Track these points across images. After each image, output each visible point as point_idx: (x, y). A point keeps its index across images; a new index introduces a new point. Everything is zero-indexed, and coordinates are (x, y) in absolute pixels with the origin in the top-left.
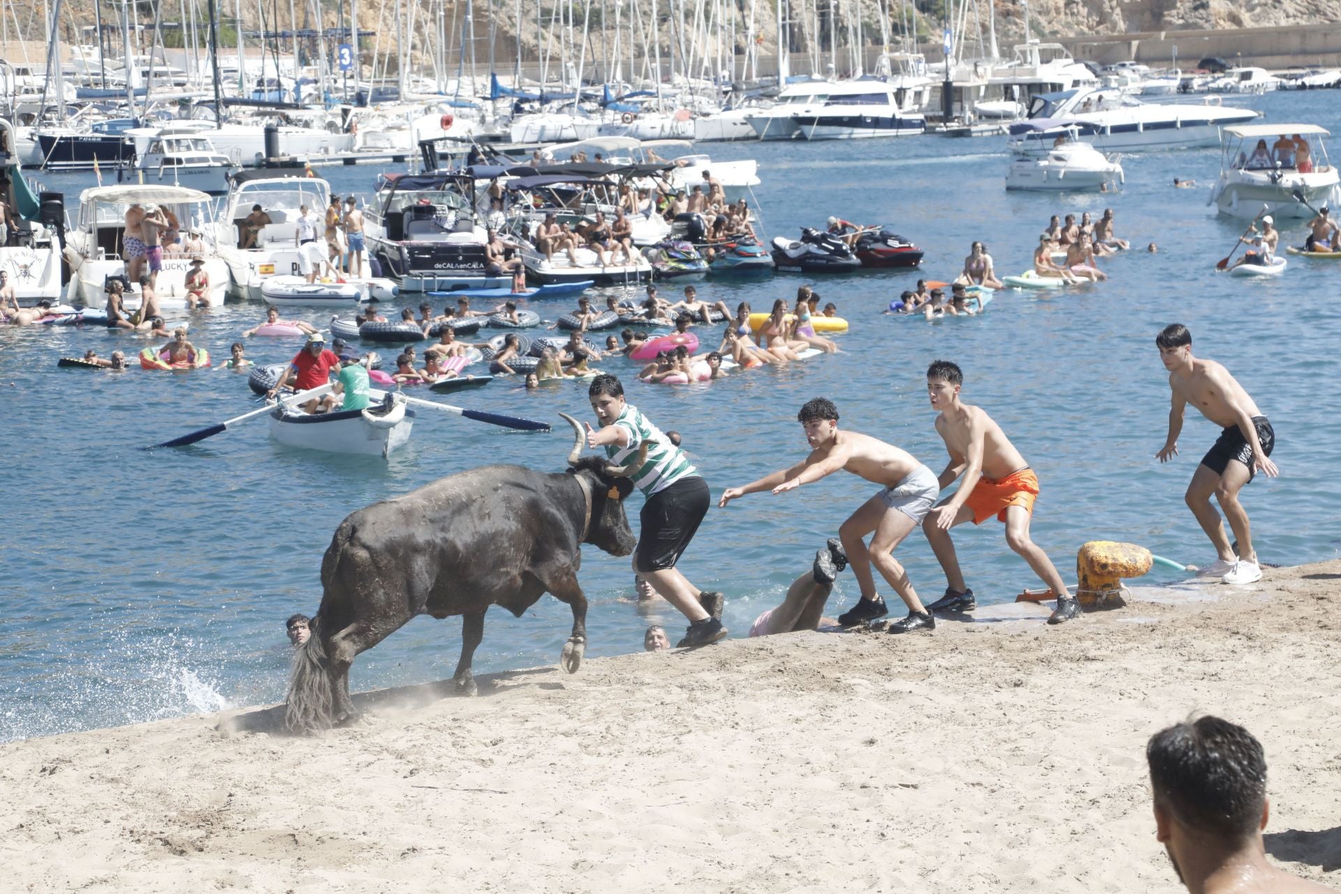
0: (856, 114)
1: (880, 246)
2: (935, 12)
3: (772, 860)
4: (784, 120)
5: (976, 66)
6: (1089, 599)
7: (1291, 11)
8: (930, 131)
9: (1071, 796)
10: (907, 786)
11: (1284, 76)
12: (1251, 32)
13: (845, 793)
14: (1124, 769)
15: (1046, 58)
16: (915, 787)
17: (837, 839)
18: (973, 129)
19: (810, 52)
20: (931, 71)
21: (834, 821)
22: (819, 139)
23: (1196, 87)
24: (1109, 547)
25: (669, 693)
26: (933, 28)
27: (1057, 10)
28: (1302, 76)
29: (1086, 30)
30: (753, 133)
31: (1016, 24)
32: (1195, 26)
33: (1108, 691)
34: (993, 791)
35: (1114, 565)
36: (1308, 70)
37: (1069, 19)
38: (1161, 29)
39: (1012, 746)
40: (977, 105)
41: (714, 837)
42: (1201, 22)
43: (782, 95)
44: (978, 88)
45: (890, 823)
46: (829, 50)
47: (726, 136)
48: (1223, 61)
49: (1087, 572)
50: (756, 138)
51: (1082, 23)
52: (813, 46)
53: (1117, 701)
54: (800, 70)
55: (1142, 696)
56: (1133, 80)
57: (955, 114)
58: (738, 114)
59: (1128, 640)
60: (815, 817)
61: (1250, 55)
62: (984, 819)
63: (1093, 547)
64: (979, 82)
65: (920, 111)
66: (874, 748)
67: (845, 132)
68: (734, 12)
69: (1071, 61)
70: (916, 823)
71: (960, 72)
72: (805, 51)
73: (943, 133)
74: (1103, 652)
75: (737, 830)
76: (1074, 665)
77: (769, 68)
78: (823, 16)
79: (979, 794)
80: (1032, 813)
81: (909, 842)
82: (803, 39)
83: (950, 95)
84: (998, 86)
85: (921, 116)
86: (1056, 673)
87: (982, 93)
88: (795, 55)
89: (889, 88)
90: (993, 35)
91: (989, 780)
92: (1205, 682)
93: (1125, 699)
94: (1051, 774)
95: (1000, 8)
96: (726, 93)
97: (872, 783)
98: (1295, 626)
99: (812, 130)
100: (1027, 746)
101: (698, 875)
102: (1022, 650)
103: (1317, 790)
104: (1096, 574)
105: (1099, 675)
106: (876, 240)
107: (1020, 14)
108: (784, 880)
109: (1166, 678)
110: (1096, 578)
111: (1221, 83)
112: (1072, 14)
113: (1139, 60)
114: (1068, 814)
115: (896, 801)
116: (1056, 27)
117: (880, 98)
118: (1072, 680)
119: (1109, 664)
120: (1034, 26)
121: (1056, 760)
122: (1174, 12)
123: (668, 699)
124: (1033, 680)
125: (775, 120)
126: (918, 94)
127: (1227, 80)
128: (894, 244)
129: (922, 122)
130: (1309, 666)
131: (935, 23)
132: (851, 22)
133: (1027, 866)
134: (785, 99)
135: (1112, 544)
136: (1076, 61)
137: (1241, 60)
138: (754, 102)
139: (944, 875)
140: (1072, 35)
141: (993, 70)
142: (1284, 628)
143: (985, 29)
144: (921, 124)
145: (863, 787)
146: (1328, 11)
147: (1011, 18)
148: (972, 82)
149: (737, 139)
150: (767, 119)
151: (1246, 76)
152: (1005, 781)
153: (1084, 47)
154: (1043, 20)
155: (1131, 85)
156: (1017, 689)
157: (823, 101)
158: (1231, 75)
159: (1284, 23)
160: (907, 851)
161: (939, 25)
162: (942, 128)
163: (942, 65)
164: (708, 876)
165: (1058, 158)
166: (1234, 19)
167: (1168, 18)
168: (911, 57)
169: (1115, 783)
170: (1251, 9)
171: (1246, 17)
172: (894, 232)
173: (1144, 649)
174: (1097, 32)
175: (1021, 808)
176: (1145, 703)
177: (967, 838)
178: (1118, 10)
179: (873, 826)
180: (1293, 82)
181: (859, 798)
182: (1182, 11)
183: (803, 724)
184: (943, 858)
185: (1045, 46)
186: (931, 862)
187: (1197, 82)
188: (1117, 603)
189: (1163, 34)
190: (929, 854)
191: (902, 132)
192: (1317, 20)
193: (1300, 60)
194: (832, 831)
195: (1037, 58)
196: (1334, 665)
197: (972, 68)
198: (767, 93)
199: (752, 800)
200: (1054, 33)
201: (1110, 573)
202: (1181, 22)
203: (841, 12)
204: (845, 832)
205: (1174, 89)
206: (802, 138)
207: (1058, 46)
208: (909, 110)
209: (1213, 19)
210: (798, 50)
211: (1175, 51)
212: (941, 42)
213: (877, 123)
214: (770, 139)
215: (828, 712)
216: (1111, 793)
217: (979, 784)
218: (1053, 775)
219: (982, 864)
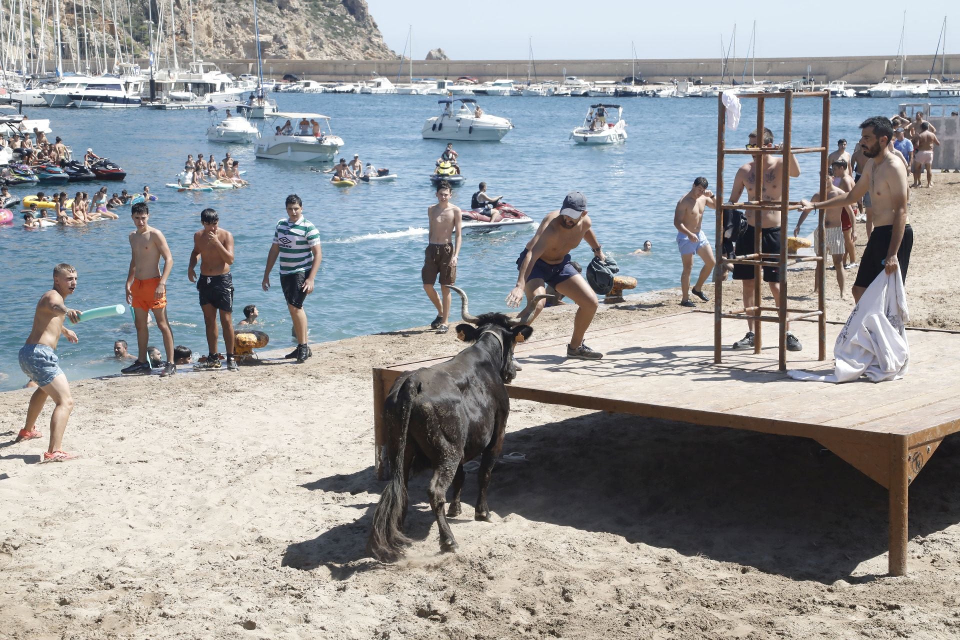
0: (105, 95)
1: (103, 168)
2: (144, 41)
3: (67, 505)
4: (63, 96)
5: (169, 72)
7: (329, 53)
8: (143, 106)
9: (228, 463)
10: (142, 462)
11: (326, 86)
12: (308, 62)
13: (108, 467)
14: (255, 448)
15: (207, 70)
16: (146, 462)
17: (104, 492)
18: (167, 105)
19: (74, 59)
20: (143, 73)
21: (102, 482)
22: (83, 108)
23: (282, 89)
25: (7, 416)
26: (143, 50)
27: (209, 44)
28: (335, 86)
29: (225, 56)
30: (46, 103)
31: (188, 50)
32: (281, 57)
33: (247, 407)
34: (188, 462)
35: (249, 342)
36: (337, 83)
37: (216, 49)
38: (263, 58)
39: (197, 438)
40: (170, 93)
41: (34, 494)
42: (284, 55)
43: (62, 82)
44: (171, 84)
45: (133, 482)
46: (85, 59)
47: (29, 103)
48: (296, 77)
50: (47, 106)
51: (223, 52)
52: (75, 56)
53: (251, 413)
54: (68, 69)
55: (264, 410)
56: (251, 84)
57: (156, 97)
58: (37, 92)
59: (256, 380)
60: (91, 481)
61: (309, 74)
62: (183, 477)
64: (171, 81)
65: (138, 95)
66: (124, 441)
67: (99, 105)
68: (29, 34)
69: (220, 72)
70: (147, 481)
71: (159, 76)
72: (71, 58)
73: (149, 106)
74: (244, 387)
75: (48, 489)
76: (229, 394)
77: (52, 68)
78: (81, 40)
79: (180, 464)
80: (208, 473)
81: (143, 491)
82: (69, 52)
83: (155, 87)
84: (182, 83)
85: (139, 98)
86: (220, 399)
87: (173, 88)
88: (65, 60)
89: (121, 81)
90: (175, 55)
91: (185, 457)
92: (295, 401)
93: (255, 411)
94: (218, 452)
95: (179, 42)
96: (28, 80)
97: (123, 461)
98: (339, 371)
99: (80, 103)
100: (206, 438)
101: (26, 515)
102: (202, 387)
103: (349, 454)
104: (240, 346)
105: (242, 399)
106: (101, 165)
107: (190, 45)
108: (74, 515)
109: (276, 399)
110: (240, 349)
111: (295, 88)
112: (218, 47)
113: (253, 73)
114: (227, 472)
115: (136, 470)
116: (209, 53)
117: (117, 87)
118: (228, 402)
119: (247, 393)
120: (197, 52)
121: (221, 445)
122: (270, 49)
123: (6, 419)
124: (208, 403)
125: (58, 96)
126: (136, 86)
127: (297, 86)
128: (110, 167)
129: (140, 101)
130: (346, 392)
131: (144, 47)
132: (96, 44)
133: (206, 500)
134: (63, 85)
136: (222, 73)
137: (304, 76)
138: (44, 86)
139: (162, 508)
140: (218, 58)
141: (177, 75)
142: (333, 373)
143: (171, 52)
144: (139, 102)
145: (118, 463)
146: (347, 54)
147: (185, 47)
148: (167, 81)
149: (36, 106)
150: (54, 95)
151: (307, 85)
152: (194, 457)
153: (224, 65)
154: (202, 49)
155: (249, 86)
156: (200, 408)
157: (85, 87)
158: (299, 84)
159: (325, 58)
160: (142, 496)
161: (146, 49)
162: (149, 104)
163: (149, 70)
164: (31, 515)
165: (225, 125)
166: (300, 55)
167: (267, 52)
168: (132, 66)
169: (251, 455)
170: (309, 50)
171: (306, 54)
172: (112, 161)
173: (264, 385)
174: (231, 57)
175: (203, 470)
176: (265, 413)
177: (174, 487)
178: (241, 47)
179: (123, 483)
180: (330, 89)
181: (115, 469)
182: (274, 49)
183: (84, 431)
184: (161, 499)
185: (206, 64)
186: (155, 501)
187: (282, 87)
189: (265, 61)
190: (154, 497)
191: (129, 105)
192: (341, 58)
193: (334, 78)
194: (101, 487)
195: (201, 70)
196: (358, 390)
197: (167, 73)
198: (51, 81)
199: (55, 473)
200: (208, 56)
201: (247, 346)
202: (274, 54)
203: (91, 38)
204: (108, 488)
205: (271, 89)
206: (74, 107)
207: (213, 64)
208: (130, 94)
209: (289, 54)
210: (67, 58)
211: (271, 70)
212: (148, 58)
213: (116, 100)
214: (55, 106)
215: (97, 424)
216: (249, 460)
217: (180, 459)
218: (219, 452)
219: (182, 501)
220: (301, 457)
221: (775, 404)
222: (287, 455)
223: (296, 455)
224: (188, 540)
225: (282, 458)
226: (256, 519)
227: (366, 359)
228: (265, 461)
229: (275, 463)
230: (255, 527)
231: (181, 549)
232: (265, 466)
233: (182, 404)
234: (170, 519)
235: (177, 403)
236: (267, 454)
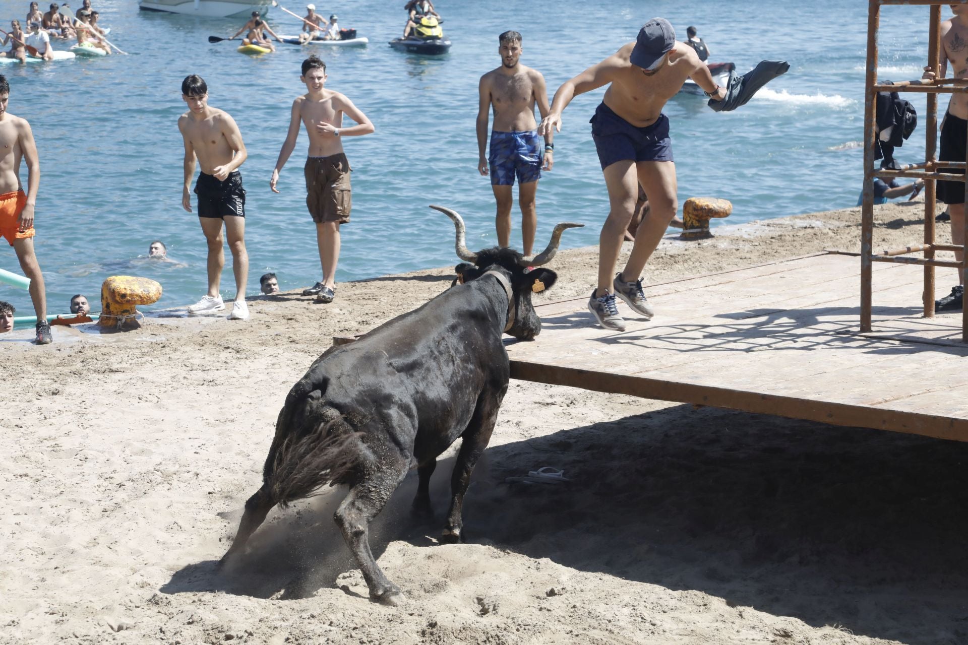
6: (111, 322)
9: (101, 482)
14: (144, 458)
24: (127, 281)
33: (129, 396)
34: (37, 480)
35: (132, 295)
39: (52, 443)
49: (110, 301)
53: (137, 404)
55: (156, 400)
59: (143, 355)
62: (31, 504)
63: (114, 281)
74: (124, 365)
76: (101, 376)
79: (26, 483)
80: (71, 497)
86: (86, 383)
91: (34, 472)
92: (204, 387)
93: (143, 403)
98: (271, 342)
100: (66, 444)
102: (59, 366)
104: (117, 302)
105: (121, 383)
109: (175, 384)
110: (117, 306)
114: (100, 496)
118: (100, 389)
119: (127, 376)
121: (90, 454)
124: (68, 389)
133: (68, 539)
135: (129, 278)
142: (263, 344)
152: (47, 472)
156: (54, 396)
169: (137, 469)
173: (156, 361)
175: (61, 493)
176: (158, 405)
177: (18, 519)
188: (132, 325)
201: (128, 301)
216: (134, 478)
217: (26, 475)
218: (87, 466)
219: (30, 540)
220: (215, 473)
221: (955, 394)
222: (194, 470)
223: (207, 470)
224: (41, 601)
225: (186, 474)
226: (149, 569)
227: (314, 324)
228: (159, 479)
229: (175, 483)
230: (145, 580)
231: (30, 615)
232: (159, 487)
233: (26, 391)
234: (11, 568)
235: (19, 390)
236: (162, 468)
